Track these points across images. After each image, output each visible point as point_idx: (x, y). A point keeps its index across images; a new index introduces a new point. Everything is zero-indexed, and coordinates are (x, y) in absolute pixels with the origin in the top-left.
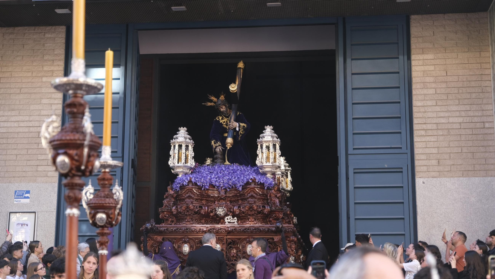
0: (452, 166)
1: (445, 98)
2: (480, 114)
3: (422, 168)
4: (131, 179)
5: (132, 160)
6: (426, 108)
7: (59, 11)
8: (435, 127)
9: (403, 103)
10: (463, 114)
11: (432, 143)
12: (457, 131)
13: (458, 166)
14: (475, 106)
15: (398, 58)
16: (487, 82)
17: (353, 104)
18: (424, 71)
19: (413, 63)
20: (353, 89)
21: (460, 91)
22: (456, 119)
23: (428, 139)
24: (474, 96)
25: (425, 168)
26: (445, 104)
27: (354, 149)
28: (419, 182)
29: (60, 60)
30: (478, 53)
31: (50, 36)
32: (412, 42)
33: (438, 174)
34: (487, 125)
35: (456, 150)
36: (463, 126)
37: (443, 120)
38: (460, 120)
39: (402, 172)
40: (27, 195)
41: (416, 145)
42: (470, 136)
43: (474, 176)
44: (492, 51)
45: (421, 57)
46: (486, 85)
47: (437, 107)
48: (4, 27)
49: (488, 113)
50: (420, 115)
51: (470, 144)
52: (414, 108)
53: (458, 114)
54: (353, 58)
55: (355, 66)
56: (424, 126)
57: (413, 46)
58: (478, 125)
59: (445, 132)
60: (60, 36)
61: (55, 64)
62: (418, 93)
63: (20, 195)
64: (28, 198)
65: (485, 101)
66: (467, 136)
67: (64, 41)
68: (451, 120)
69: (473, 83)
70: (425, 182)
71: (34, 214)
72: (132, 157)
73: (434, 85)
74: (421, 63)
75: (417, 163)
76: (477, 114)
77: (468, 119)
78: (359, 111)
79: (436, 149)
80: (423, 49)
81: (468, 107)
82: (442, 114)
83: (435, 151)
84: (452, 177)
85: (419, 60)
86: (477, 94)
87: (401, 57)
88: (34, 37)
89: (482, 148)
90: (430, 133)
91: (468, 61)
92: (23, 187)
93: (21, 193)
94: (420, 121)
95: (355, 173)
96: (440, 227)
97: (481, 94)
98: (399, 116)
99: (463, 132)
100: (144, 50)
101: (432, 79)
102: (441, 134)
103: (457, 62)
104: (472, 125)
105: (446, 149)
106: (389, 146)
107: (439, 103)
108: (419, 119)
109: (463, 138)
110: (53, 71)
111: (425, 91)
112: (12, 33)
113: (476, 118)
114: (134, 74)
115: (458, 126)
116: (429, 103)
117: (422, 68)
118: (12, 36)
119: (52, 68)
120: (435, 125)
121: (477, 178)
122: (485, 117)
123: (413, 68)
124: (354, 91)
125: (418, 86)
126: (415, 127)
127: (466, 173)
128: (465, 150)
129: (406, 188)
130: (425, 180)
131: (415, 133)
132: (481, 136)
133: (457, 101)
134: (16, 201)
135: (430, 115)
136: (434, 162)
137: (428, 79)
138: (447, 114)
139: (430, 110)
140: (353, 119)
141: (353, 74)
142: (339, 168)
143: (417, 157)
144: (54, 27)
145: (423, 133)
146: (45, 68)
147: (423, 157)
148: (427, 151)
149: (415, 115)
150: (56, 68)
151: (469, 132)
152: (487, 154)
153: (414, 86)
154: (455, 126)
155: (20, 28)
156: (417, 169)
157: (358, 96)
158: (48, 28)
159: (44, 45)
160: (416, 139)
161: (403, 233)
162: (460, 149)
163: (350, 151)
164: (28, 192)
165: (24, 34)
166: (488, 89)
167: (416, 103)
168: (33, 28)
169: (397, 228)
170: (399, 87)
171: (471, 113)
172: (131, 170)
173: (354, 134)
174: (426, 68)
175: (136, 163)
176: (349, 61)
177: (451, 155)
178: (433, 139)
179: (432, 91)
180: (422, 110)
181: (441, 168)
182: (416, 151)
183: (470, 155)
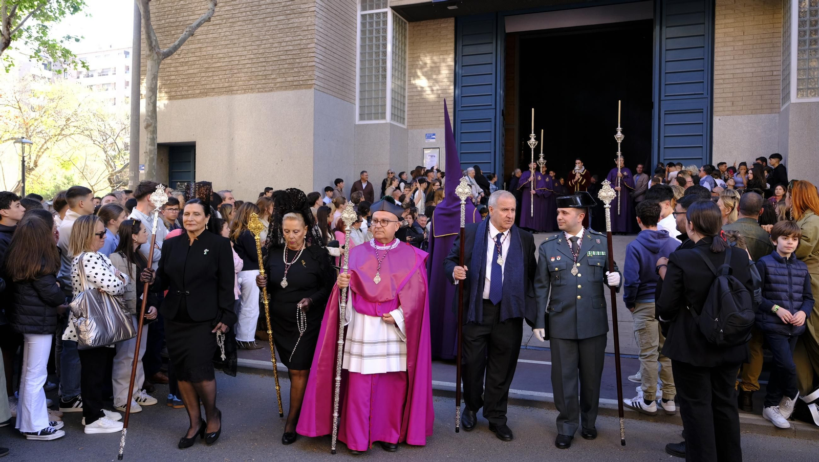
0: (744, 107)
1: (741, 53)
2: (770, 64)
3: (719, 108)
4: (501, 123)
5: (502, 110)
6: (725, 62)
7: (450, 8)
8: (731, 76)
9: (706, 59)
10: (755, 65)
11: (728, 89)
12: (750, 79)
13: (749, 106)
14: (766, 58)
15: (704, 24)
16: (778, 38)
17: (666, 62)
18: (725, 33)
19: (716, 27)
20: (666, 50)
21: (755, 47)
22: (750, 69)
23: (725, 86)
24: (766, 50)
25: (722, 109)
26: (741, 58)
27: (665, 96)
28: (716, 119)
29: (451, 42)
30: (772, 16)
31: (443, 25)
32: (716, 10)
33: (732, 112)
34: (775, 73)
35: (747, 94)
36: (755, 74)
37: (738, 71)
38: (753, 70)
39: (703, 112)
40: (434, 137)
41: (715, 91)
42: (760, 83)
43: (761, 114)
44: (784, 13)
45: (723, 22)
46: (777, 41)
47: (734, 61)
48: (414, 21)
49: (777, 63)
50: (720, 68)
51: (760, 88)
52: (715, 63)
53: (751, 65)
54: (668, 26)
55: (668, 32)
56: (723, 77)
57: (717, 13)
58: (768, 73)
59: (740, 80)
60: (451, 25)
61: (448, 45)
62: (719, 50)
63: (429, 136)
64: (434, 138)
65: (775, 54)
66: (758, 82)
67: (453, 28)
68: (745, 70)
69: (766, 40)
70: (721, 119)
71: (438, 150)
72: (502, 108)
73: (732, 44)
74: (723, 26)
75: (715, 105)
76: (767, 65)
77: (759, 69)
78: (671, 67)
79: (732, 94)
80: (725, 15)
81: (760, 60)
82: (738, 66)
83: (730, 95)
84: (743, 114)
85: (722, 24)
86: (769, 49)
87: (706, 23)
88: (434, 27)
89: (769, 91)
90: (727, 81)
91: (763, 22)
92: (431, 131)
93: (429, 135)
94: (719, 72)
95: (665, 114)
96: (730, 152)
97: (772, 49)
98: (703, 69)
99: (755, 79)
100: (509, 30)
101: (731, 39)
102: (736, 81)
103: (753, 24)
104: (763, 74)
105: (740, 93)
106: (693, 93)
107: (736, 57)
108: (718, 71)
109: (754, 84)
110: (447, 51)
111: (725, 49)
112: (418, 26)
113: (766, 68)
114: (502, 56)
115: (751, 75)
116: (728, 58)
117: (724, 30)
118: (419, 28)
119: (446, 48)
120: (732, 75)
121: (763, 115)
122: (774, 67)
123: (716, 31)
124: (667, 52)
125: (720, 45)
126: (715, 77)
127: (754, 111)
128: (755, 93)
129: (705, 124)
130: (720, 118)
131: (715, 82)
132: (769, 82)
133: (751, 56)
134: (427, 141)
135: (728, 67)
136: (729, 104)
137: (728, 39)
138: (742, 66)
139: (728, 63)
140: (666, 73)
141: (667, 39)
142: (653, 111)
143: (715, 100)
144: (446, 19)
145: (721, 81)
146: (442, 49)
147: (721, 100)
148: (724, 95)
149: (716, 68)
150: (449, 48)
151: (760, 79)
152: (773, 96)
153: (716, 45)
154: (748, 75)
155: (424, 21)
156: (715, 109)
157: (671, 56)
158: (443, 20)
159: (440, 32)
160: (715, 87)
161: (701, 157)
162: (751, 92)
163: (663, 98)
164: (434, 135)
165: (427, 25)
166: (779, 44)
167: (717, 58)
168: (433, 21)
169: (697, 154)
170: (704, 47)
171: (763, 65)
172: (502, 117)
173: (666, 85)
174: (727, 30)
175: (505, 112)
176: (664, 28)
177: (744, 97)
178: (729, 86)
179: (730, 49)
180: (722, 63)
181: (734, 108)
182: (715, 96)
183: (759, 97)
